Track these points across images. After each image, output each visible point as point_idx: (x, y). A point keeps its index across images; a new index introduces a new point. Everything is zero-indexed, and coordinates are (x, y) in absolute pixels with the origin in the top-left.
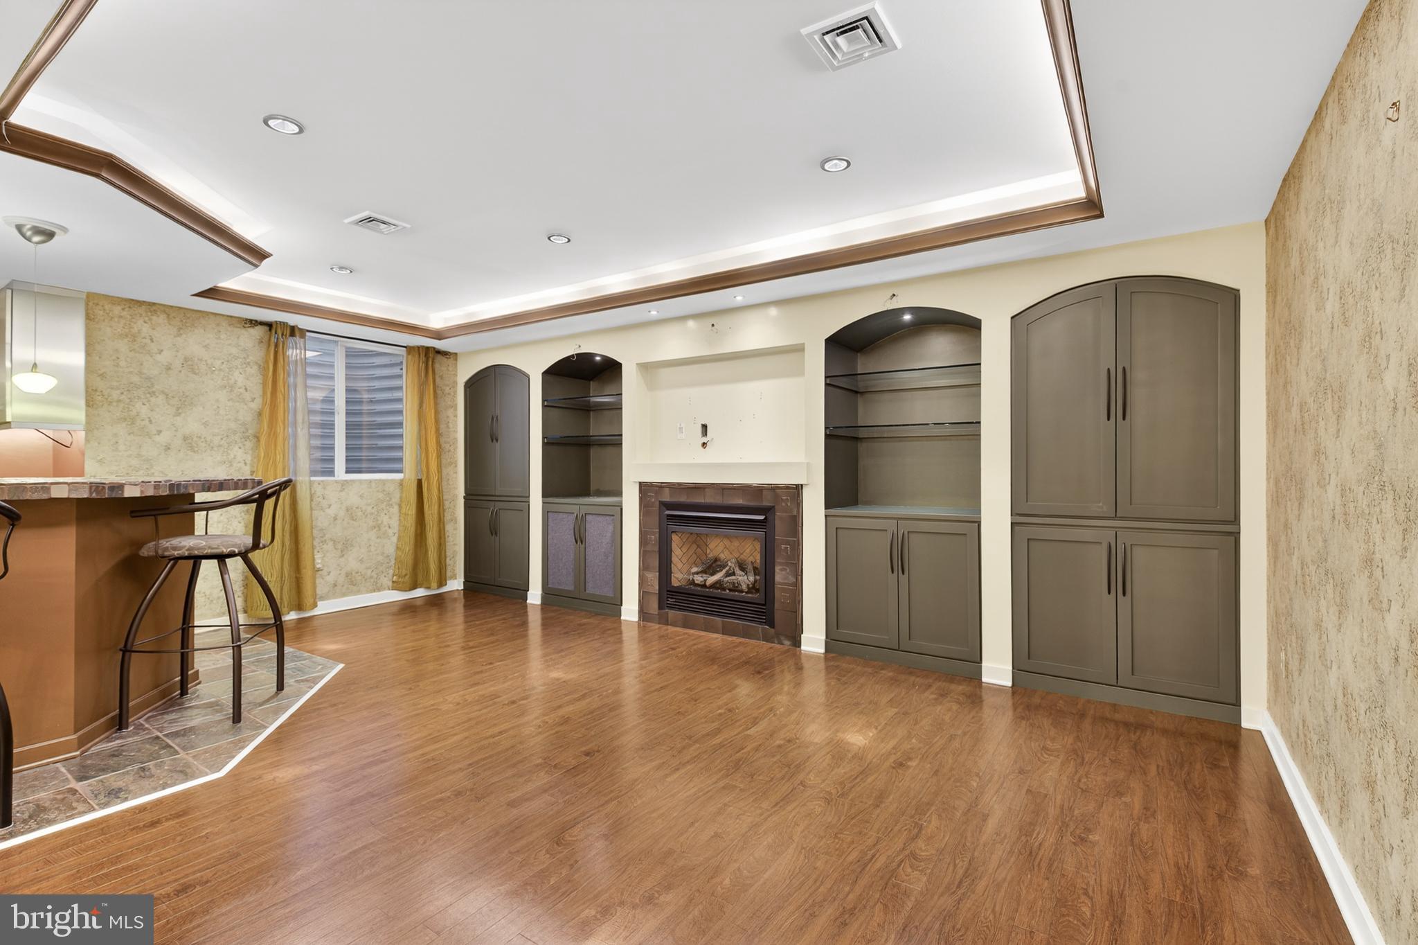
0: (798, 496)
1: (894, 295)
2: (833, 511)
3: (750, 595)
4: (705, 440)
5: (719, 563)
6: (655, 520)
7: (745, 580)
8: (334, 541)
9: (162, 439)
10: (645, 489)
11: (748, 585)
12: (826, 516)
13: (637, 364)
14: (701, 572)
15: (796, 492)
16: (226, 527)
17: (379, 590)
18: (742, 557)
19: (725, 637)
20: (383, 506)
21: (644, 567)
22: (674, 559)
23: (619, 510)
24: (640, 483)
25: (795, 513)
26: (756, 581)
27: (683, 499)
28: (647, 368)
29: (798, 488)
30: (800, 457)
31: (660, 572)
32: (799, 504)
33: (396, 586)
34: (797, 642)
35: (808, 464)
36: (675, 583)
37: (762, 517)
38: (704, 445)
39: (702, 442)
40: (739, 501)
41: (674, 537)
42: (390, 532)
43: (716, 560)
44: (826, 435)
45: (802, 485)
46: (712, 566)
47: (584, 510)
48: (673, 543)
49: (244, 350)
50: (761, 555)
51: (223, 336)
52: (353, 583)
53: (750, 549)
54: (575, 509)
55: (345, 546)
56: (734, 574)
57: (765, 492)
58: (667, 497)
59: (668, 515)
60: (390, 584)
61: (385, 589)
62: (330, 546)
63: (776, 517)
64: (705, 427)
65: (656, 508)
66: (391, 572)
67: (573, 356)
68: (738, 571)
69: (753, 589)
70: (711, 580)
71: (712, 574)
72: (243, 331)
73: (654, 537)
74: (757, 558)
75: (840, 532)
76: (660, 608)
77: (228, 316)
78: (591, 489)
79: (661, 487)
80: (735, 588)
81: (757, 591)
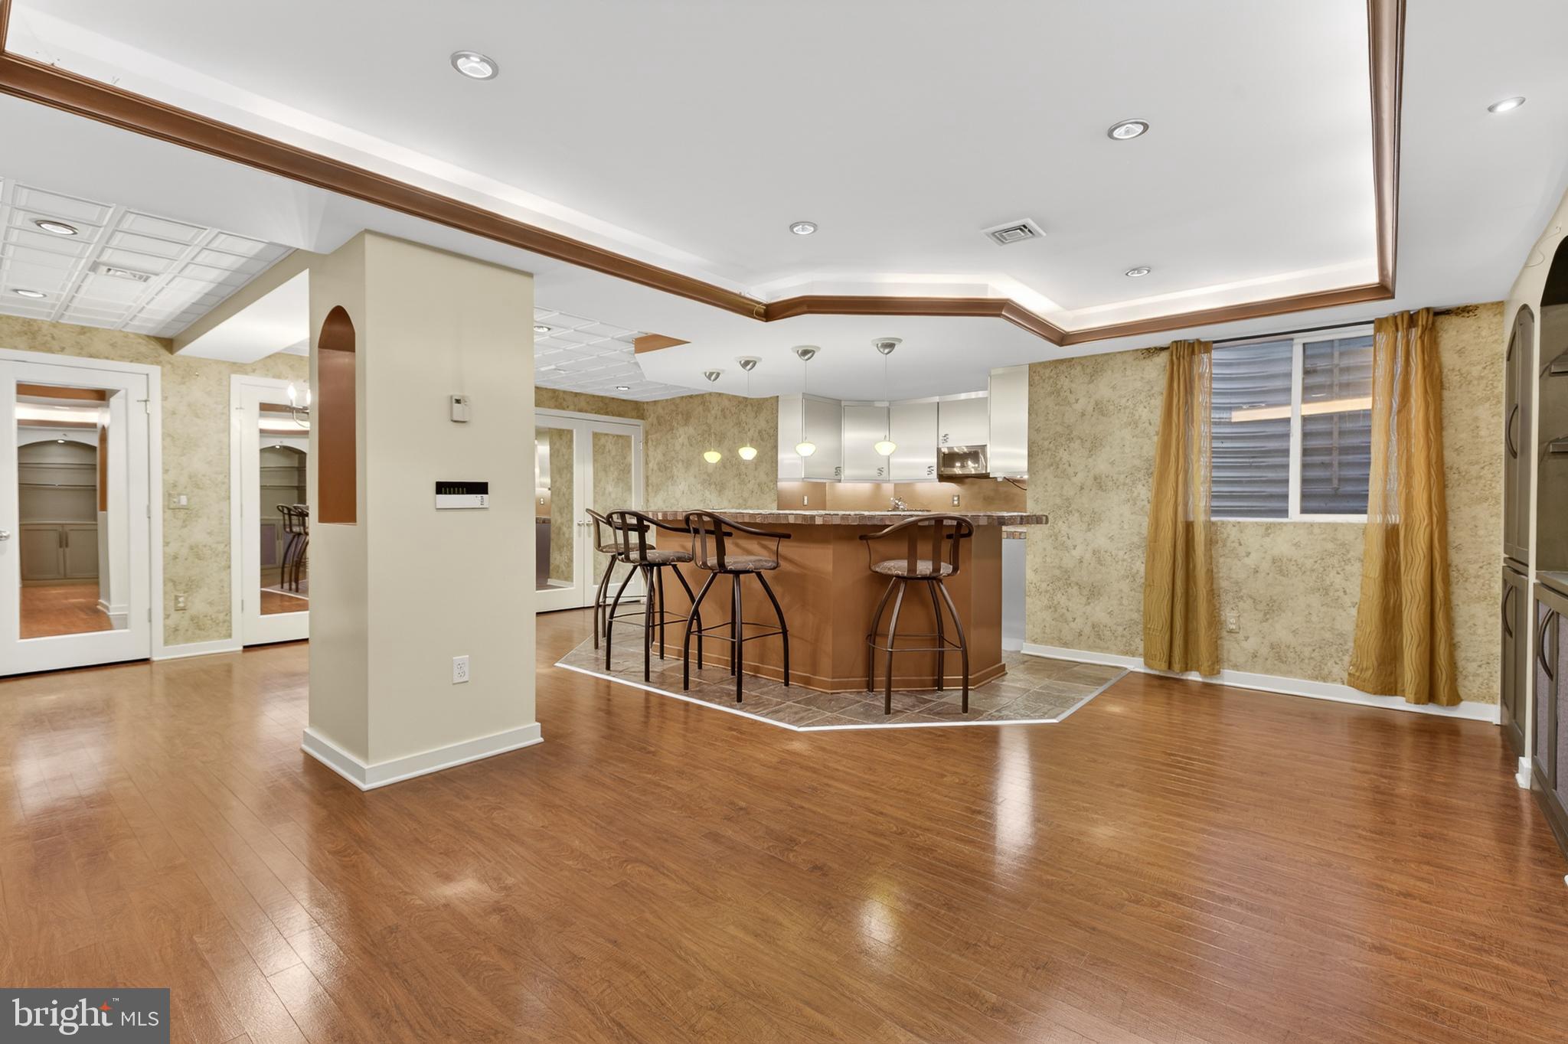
8: (1255, 600)
9: (1077, 480)
16: (1130, 566)
17: (1325, 679)
20: (1335, 561)
33: (1354, 682)
42: (1347, 600)
49: (1149, 382)
51: (1129, 373)
52: (1280, 658)
55: (1271, 609)
60: (1345, 676)
61: (1335, 681)
62: (1246, 605)
66: (1347, 659)
72: (1148, 361)
77: (1133, 351)
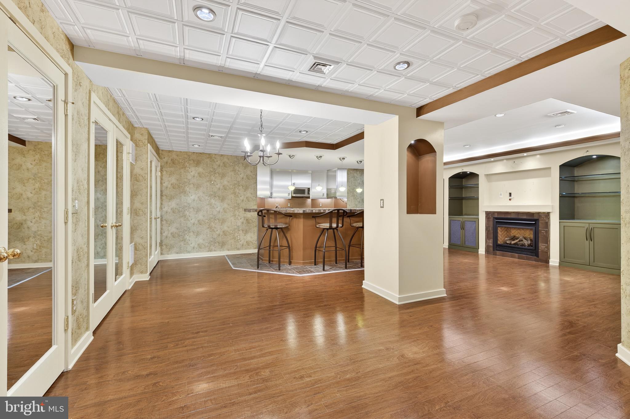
0: (548, 216)
1: (588, 151)
2: (561, 221)
3: (529, 247)
4: (510, 198)
5: (515, 237)
6: (491, 223)
7: (526, 243)
10: (488, 214)
11: (528, 244)
12: (560, 222)
13: (485, 175)
14: (510, 240)
15: (548, 215)
18: (525, 236)
19: (519, 260)
21: (487, 237)
22: (499, 235)
23: (478, 220)
24: (486, 211)
25: (547, 221)
26: (531, 243)
27: (503, 216)
28: (488, 176)
29: (548, 214)
30: (550, 203)
31: (493, 239)
32: (549, 219)
34: (547, 262)
35: (552, 206)
36: (499, 243)
37: (535, 222)
38: (510, 199)
39: (509, 198)
40: (525, 217)
41: (499, 228)
43: (514, 237)
44: (560, 196)
45: (550, 212)
46: (514, 238)
47: (464, 220)
48: (498, 230)
50: (533, 235)
53: (529, 234)
54: (461, 220)
56: (522, 241)
57: (535, 214)
58: (496, 216)
59: (497, 221)
63: (540, 222)
64: (510, 194)
65: (492, 219)
67: (460, 173)
68: (524, 240)
69: (529, 245)
70: (513, 242)
71: (514, 240)
73: (491, 229)
74: (532, 236)
75: (565, 227)
76: (494, 250)
78: (463, 213)
79: (494, 213)
80: (523, 245)
81: (532, 246)
